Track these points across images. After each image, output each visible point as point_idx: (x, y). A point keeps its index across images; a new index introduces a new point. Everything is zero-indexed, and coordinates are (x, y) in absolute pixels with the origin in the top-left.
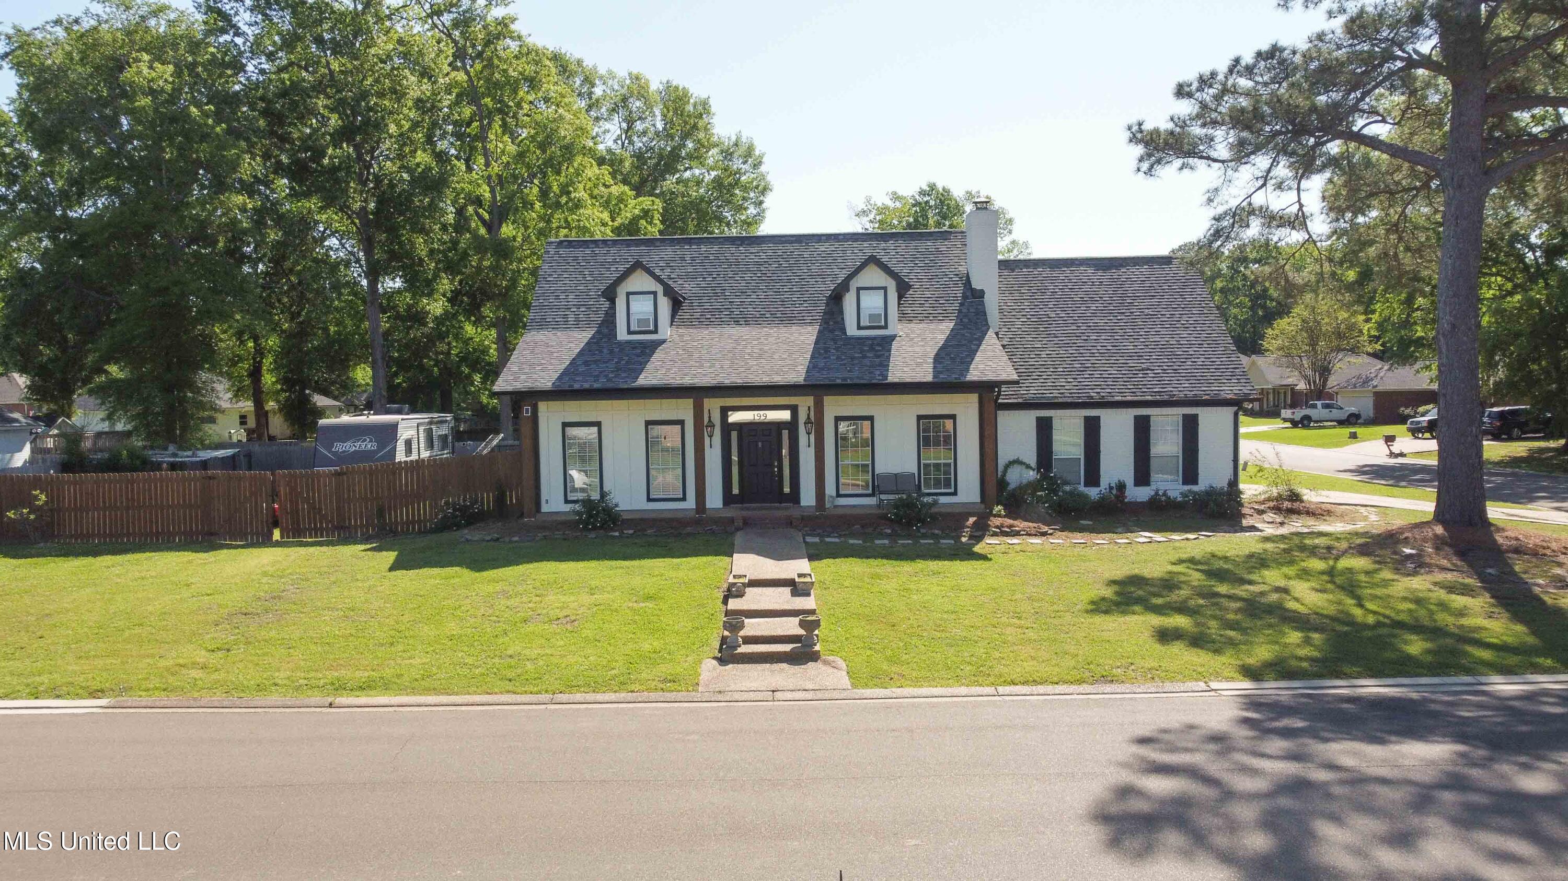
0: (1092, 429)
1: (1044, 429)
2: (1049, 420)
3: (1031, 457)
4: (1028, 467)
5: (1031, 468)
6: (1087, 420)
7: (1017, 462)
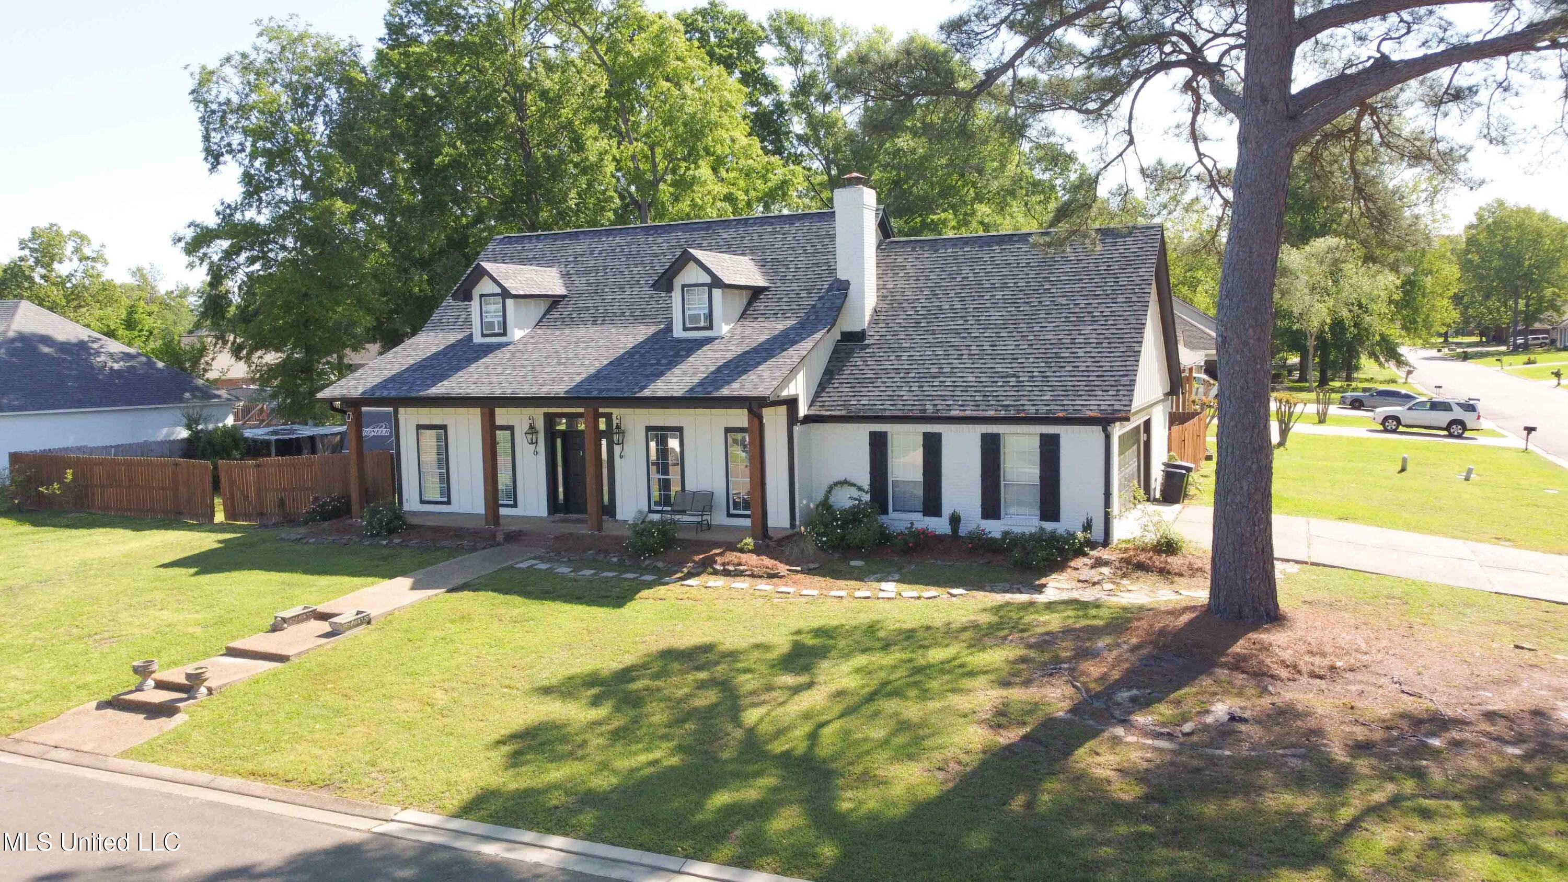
0: (932, 446)
1: (879, 444)
2: (884, 435)
3: (864, 478)
4: (860, 489)
5: (863, 490)
6: (926, 436)
7: (846, 483)
